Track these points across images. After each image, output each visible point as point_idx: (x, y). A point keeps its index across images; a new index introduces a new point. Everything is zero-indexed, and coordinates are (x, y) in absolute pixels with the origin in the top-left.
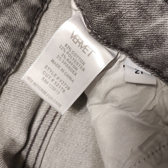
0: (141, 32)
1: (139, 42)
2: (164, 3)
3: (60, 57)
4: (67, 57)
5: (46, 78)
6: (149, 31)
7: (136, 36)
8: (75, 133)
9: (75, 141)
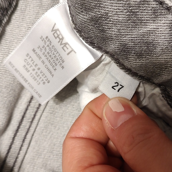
0: (129, 38)
1: (126, 48)
2: (158, 6)
3: (41, 49)
4: (48, 50)
5: (27, 66)
6: (138, 37)
7: (122, 42)
8: (65, 116)
9: (65, 124)
